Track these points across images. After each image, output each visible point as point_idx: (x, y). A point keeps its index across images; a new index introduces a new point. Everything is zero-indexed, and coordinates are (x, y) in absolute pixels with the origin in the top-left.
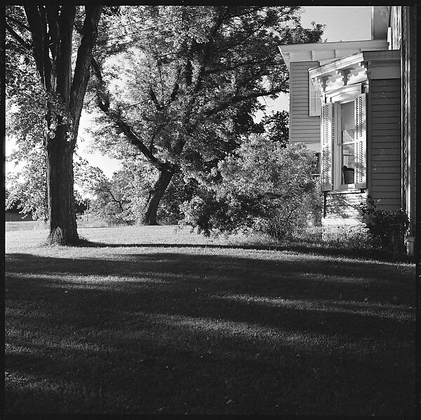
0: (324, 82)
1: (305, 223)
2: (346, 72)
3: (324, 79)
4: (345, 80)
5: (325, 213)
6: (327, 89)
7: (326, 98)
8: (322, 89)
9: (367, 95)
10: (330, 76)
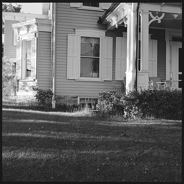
0: (19, 30)
1: (9, 94)
2: (28, 27)
3: (19, 29)
4: (28, 30)
5: (18, 90)
6: (20, 33)
7: (19, 38)
8: (17, 34)
9: (37, 38)
10: (21, 27)
